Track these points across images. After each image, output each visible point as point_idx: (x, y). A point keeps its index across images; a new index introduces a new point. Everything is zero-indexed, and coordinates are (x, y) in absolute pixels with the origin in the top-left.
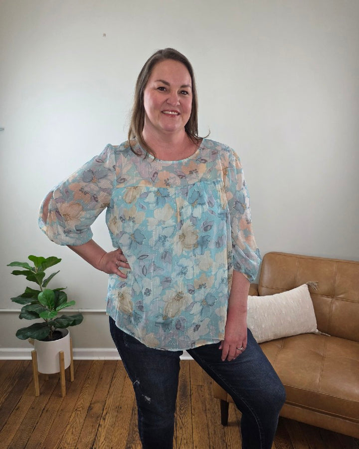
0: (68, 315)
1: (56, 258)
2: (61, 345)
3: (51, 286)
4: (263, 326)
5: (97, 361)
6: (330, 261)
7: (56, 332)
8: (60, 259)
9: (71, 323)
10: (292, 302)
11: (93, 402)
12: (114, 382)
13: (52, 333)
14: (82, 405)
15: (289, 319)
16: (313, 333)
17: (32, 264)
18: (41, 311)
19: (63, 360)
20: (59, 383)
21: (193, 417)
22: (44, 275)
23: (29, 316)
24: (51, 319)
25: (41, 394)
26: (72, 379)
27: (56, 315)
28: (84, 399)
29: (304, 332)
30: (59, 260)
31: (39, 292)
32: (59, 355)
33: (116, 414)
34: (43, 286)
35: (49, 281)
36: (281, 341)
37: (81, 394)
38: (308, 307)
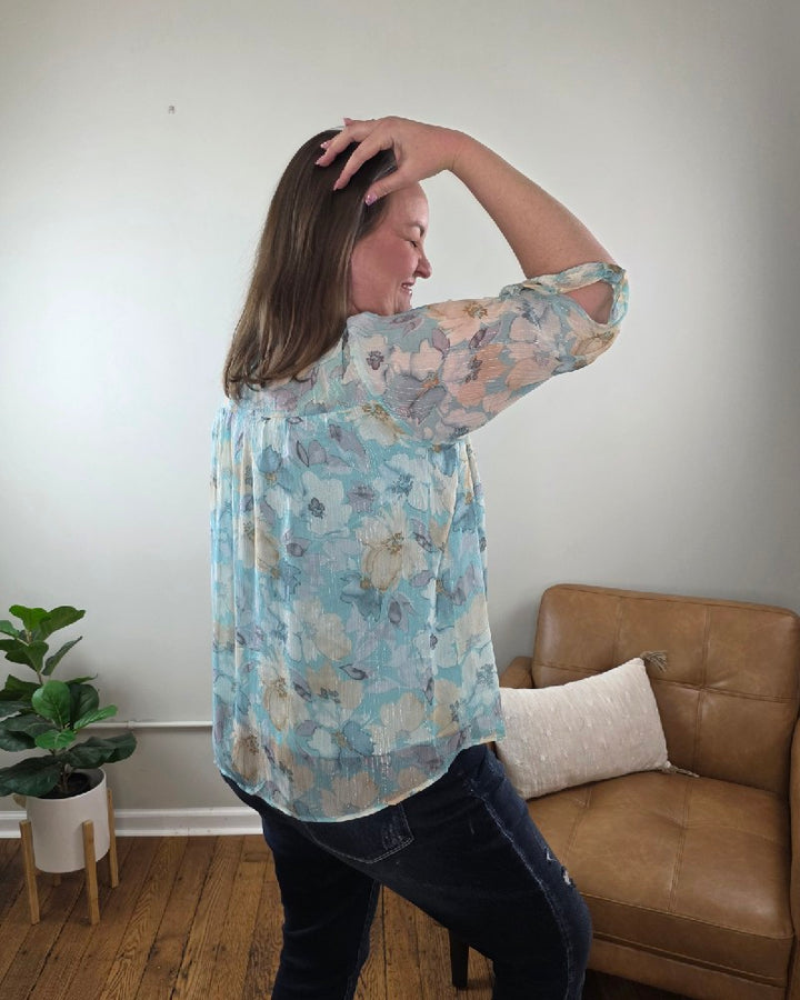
0: (102, 738)
1: (72, 609)
2: (89, 806)
3: (62, 673)
4: (543, 758)
5: (173, 837)
6: (690, 603)
7: (74, 777)
8: (83, 612)
9: (108, 755)
10: (609, 700)
11: (160, 935)
12: (208, 887)
13: (65, 779)
14: (135, 944)
15: (602, 740)
16: (658, 771)
17: (19, 624)
18: (40, 730)
19: (92, 841)
20: (84, 893)
21: (388, 969)
22: (46, 647)
23: (13, 743)
24: (64, 748)
25: (42, 917)
26: (115, 882)
27: (72, 739)
28: (139, 933)
29: (639, 768)
30: (80, 614)
31: (35, 687)
32: (81, 832)
33: (212, 963)
34: (44, 673)
35: (58, 661)
36: (585, 791)
37: (134, 918)
38: (646, 711)
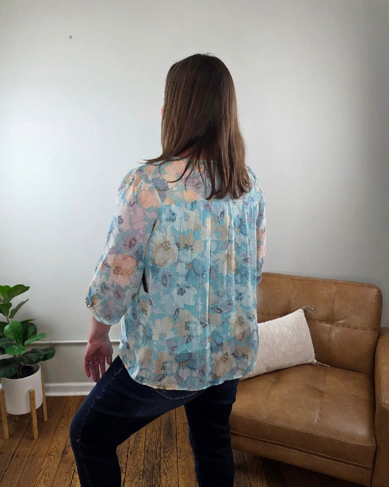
0: (39, 348)
1: (23, 286)
2: (33, 382)
3: (19, 318)
5: (73, 396)
6: (326, 282)
7: (25, 368)
8: (29, 287)
9: (42, 357)
10: (286, 329)
11: (68, 444)
13: (21, 369)
14: (56, 449)
15: (284, 350)
16: (310, 364)
18: (8, 345)
19: (34, 399)
20: (30, 423)
21: (179, 460)
22: (11, 305)
24: (20, 354)
25: (10, 436)
26: (46, 418)
27: (24, 350)
28: (59, 442)
29: (301, 363)
30: (27, 289)
31: (6, 324)
32: (28, 393)
34: (10, 317)
35: (17, 311)
36: (275, 374)
37: (55, 436)
38: (304, 335)
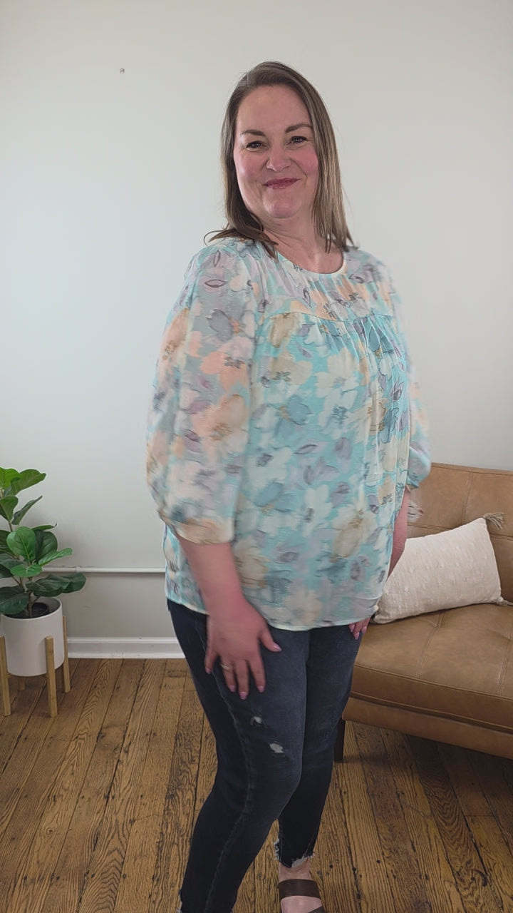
1: (36, 472)
2: (48, 626)
3: (28, 521)
4: (406, 589)
5: (110, 659)
7: (36, 605)
8: (44, 475)
9: (65, 587)
10: (458, 548)
11: (105, 724)
12: (140, 694)
13: (30, 606)
14: (86, 730)
15: (452, 577)
16: (494, 604)
18: (13, 564)
19: (52, 652)
20: (45, 687)
22: (16, 501)
24: (29, 581)
25: (12, 712)
26: (67, 689)
28: (91, 721)
29: (478, 601)
30: (42, 477)
31: (6, 534)
32: (44, 643)
33: (146, 744)
34: (13, 523)
35: (24, 514)
36: (437, 616)
37: (84, 713)
38: (486, 558)
